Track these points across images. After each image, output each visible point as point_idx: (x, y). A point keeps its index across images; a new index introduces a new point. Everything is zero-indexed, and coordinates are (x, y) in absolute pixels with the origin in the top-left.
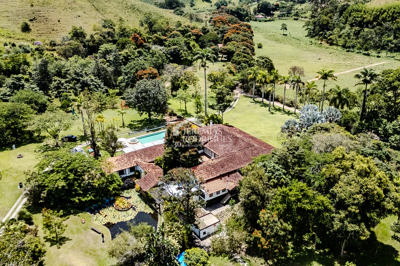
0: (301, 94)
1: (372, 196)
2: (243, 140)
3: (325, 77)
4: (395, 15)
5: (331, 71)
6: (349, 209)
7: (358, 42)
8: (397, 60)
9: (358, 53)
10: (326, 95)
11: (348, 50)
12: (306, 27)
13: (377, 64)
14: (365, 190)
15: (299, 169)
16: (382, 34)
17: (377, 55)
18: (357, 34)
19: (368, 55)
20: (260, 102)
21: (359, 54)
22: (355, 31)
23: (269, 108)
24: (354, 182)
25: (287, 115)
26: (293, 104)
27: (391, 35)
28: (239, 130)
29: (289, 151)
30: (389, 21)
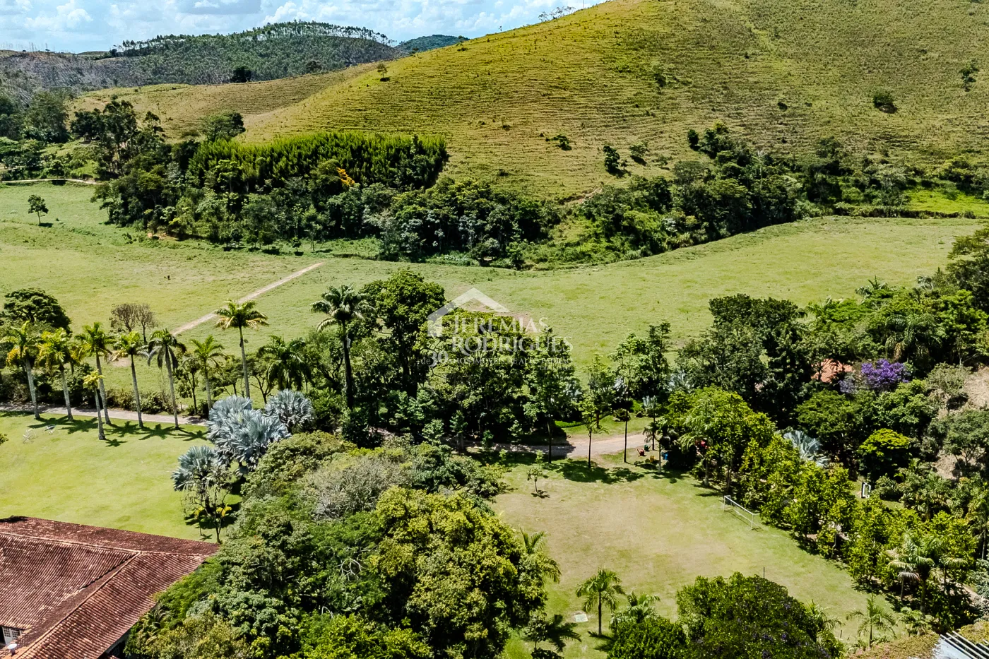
0: (179, 374)
1: (496, 582)
2: (88, 552)
3: (240, 320)
4: (304, 162)
5: (250, 305)
6: (467, 635)
7: (244, 227)
8: (337, 256)
9: (251, 250)
10: (250, 363)
11: (225, 245)
12: (100, 202)
13: (304, 271)
14: (482, 575)
15: (311, 580)
16: (291, 205)
17: (294, 250)
18: (235, 208)
19: (275, 252)
20: (61, 421)
21: (255, 253)
22: (230, 201)
23: (102, 431)
24: (451, 564)
25: (157, 438)
26: (160, 404)
27: (309, 205)
28: (49, 522)
29: (270, 541)
30: (296, 175)
